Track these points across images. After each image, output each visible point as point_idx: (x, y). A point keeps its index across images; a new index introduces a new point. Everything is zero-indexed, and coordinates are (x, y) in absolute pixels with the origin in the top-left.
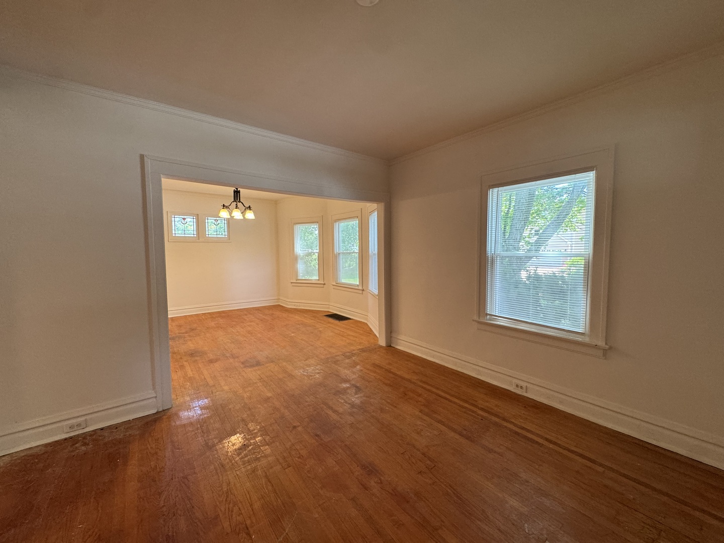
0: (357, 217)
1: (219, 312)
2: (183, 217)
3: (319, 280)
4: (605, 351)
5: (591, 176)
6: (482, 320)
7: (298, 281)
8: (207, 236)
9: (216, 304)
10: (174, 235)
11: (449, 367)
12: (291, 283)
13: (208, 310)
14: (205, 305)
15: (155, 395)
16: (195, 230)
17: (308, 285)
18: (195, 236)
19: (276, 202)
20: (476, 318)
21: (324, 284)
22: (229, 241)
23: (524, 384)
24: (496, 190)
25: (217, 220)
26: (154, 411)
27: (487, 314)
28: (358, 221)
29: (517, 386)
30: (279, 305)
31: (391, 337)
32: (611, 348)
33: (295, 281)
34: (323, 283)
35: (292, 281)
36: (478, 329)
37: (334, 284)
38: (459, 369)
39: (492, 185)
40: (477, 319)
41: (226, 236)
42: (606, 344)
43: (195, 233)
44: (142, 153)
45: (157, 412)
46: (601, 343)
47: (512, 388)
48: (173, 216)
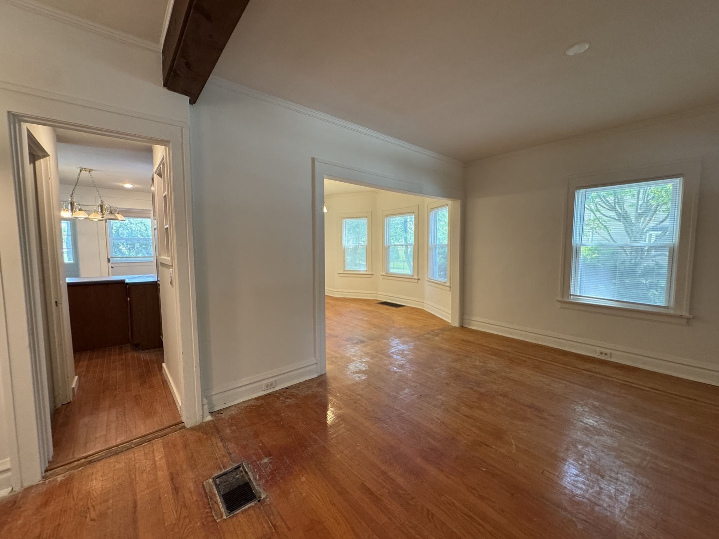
0: (414, 213)
3: (366, 271)
4: (688, 319)
5: (678, 181)
6: (566, 300)
7: (345, 272)
11: (529, 341)
12: (339, 274)
15: (316, 362)
17: (356, 276)
20: (559, 298)
21: (373, 275)
23: (608, 351)
24: (582, 191)
26: (316, 375)
27: (571, 295)
28: (413, 216)
29: (601, 353)
31: (463, 319)
32: (694, 318)
33: (342, 272)
34: (371, 273)
35: (339, 272)
36: (562, 308)
37: (384, 274)
38: (540, 343)
39: (579, 187)
40: (561, 299)
42: (690, 314)
44: (314, 157)
45: (318, 376)
46: (685, 313)
47: (597, 356)
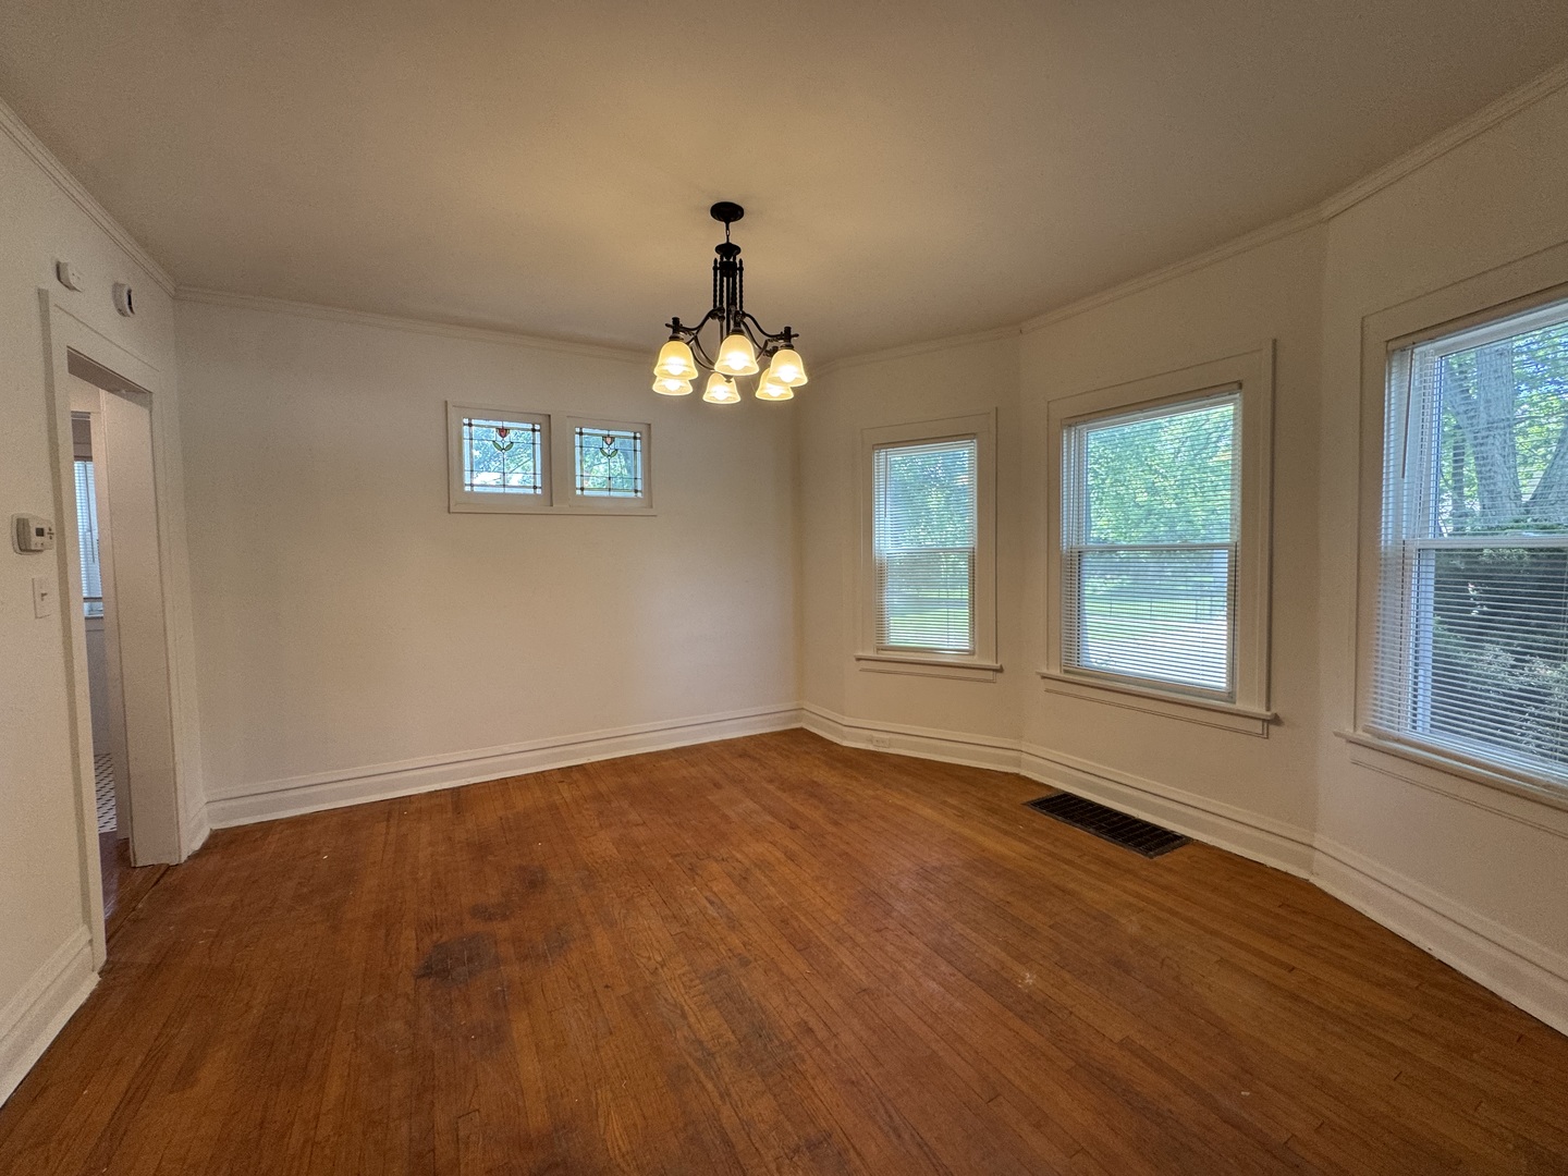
0: (1240, 386)
1: (612, 763)
2: (499, 424)
3: (972, 653)
7: (885, 655)
8: (578, 492)
9: (601, 733)
10: (468, 489)
12: (859, 659)
16: (538, 471)
17: (927, 670)
18: (539, 491)
21: (1000, 670)
22: (651, 512)
25: (613, 439)
30: (802, 729)
33: (871, 654)
34: (991, 663)
35: (860, 654)
37: (1056, 672)
41: (639, 494)
43: (539, 484)
48: (466, 421)
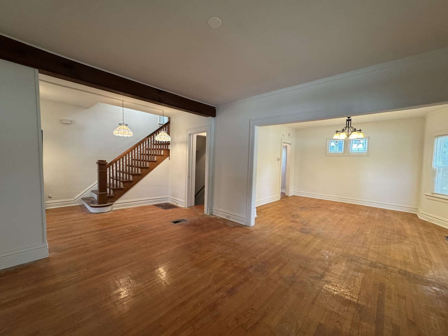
7: (434, 195)
8: (351, 152)
10: (330, 152)
13: (344, 200)
14: (343, 197)
15: (246, 218)
19: (423, 119)
22: (368, 155)
25: (360, 141)
26: (244, 224)
33: (430, 194)
35: (426, 194)
41: (366, 152)
43: (343, 150)
45: (245, 225)
48: (330, 141)
